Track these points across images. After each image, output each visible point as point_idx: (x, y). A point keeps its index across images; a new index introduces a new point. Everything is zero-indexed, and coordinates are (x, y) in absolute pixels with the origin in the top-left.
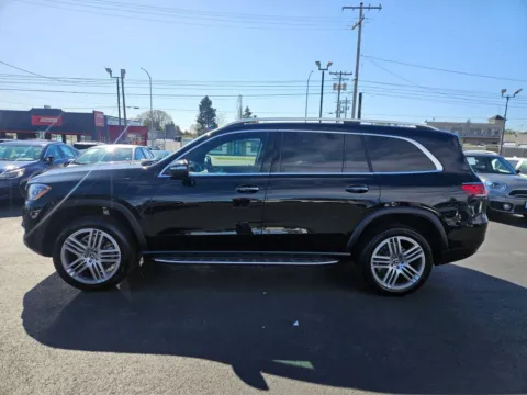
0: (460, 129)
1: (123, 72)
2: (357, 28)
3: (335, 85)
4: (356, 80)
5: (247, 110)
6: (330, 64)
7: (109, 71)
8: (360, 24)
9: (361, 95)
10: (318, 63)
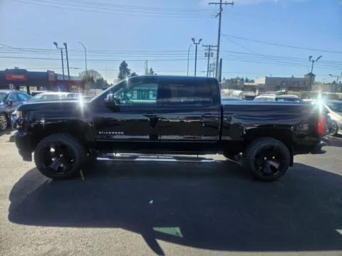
1: (65, 44)
2: (218, 17)
3: (206, 54)
4: (218, 50)
5: (151, 70)
6: (201, 40)
7: (56, 44)
8: (220, 14)
9: (221, 60)
10: (193, 39)
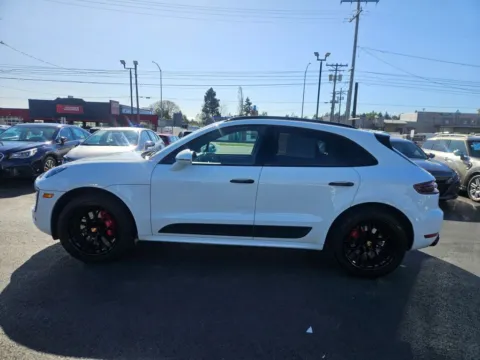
0: (450, 119)
1: (136, 63)
2: (355, 20)
3: (331, 76)
4: (352, 70)
5: (248, 100)
6: (328, 55)
7: (123, 62)
8: (357, 16)
9: (357, 84)
10: (317, 54)
